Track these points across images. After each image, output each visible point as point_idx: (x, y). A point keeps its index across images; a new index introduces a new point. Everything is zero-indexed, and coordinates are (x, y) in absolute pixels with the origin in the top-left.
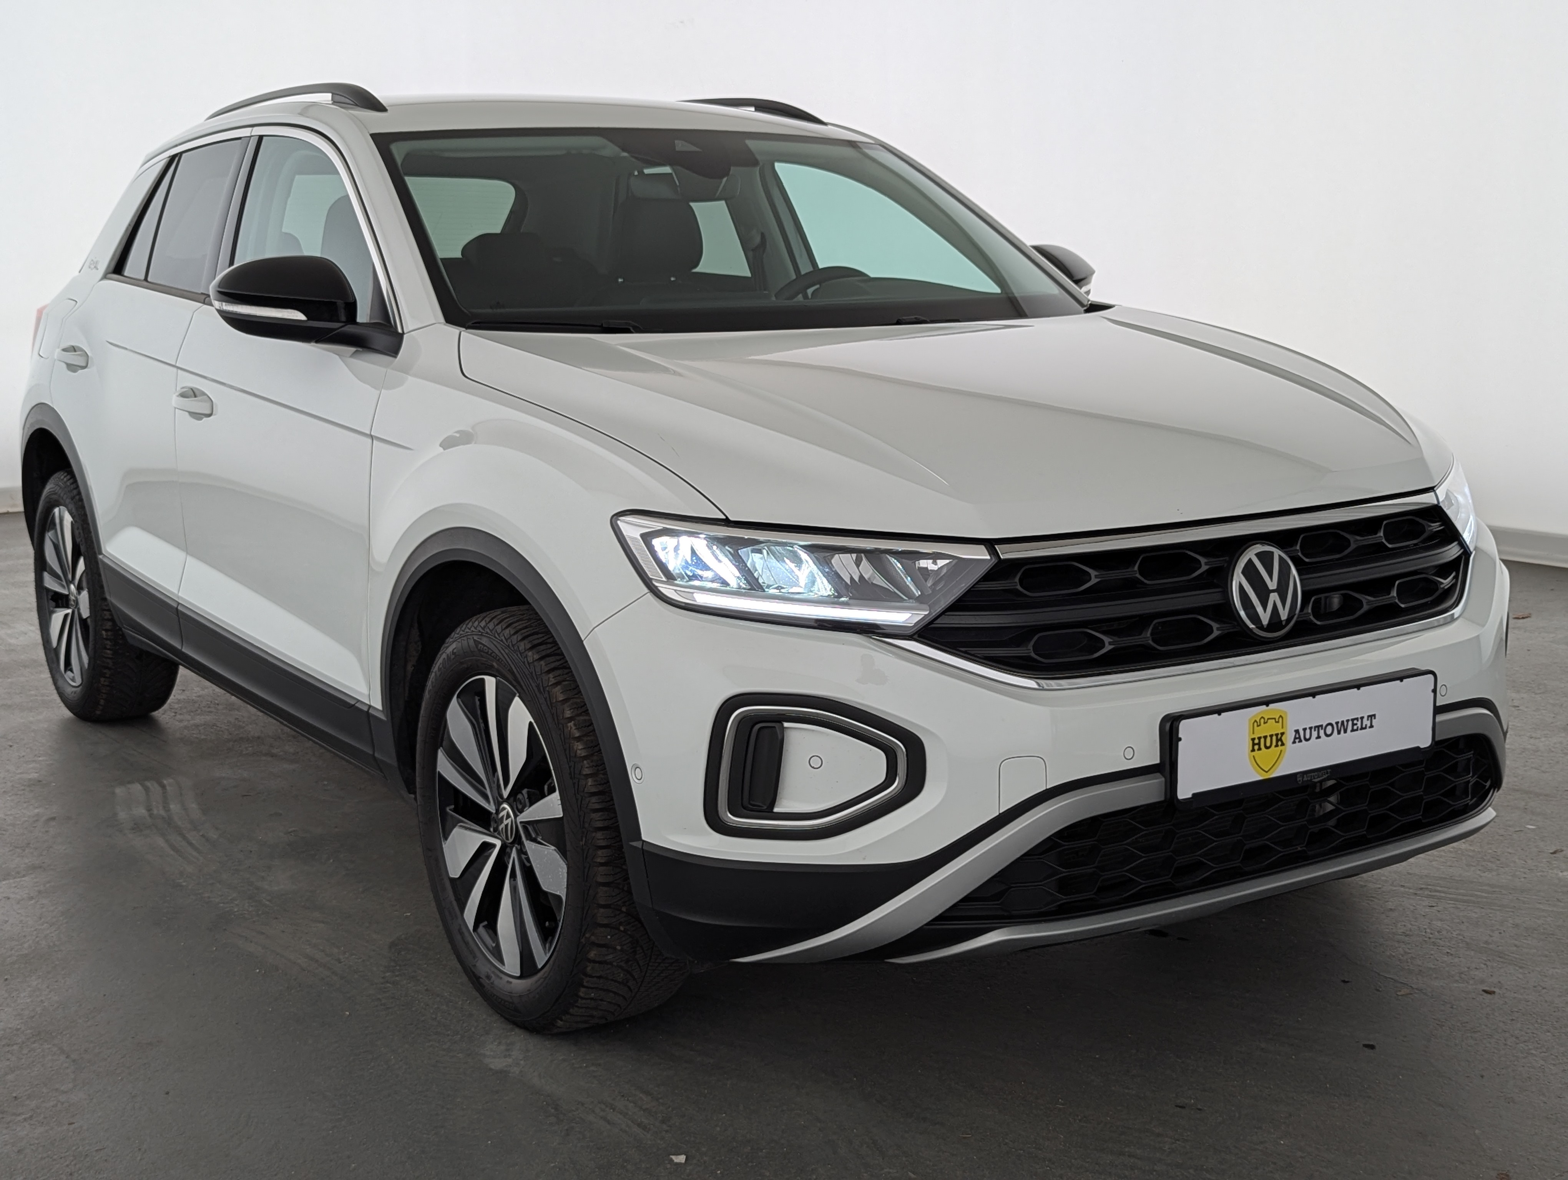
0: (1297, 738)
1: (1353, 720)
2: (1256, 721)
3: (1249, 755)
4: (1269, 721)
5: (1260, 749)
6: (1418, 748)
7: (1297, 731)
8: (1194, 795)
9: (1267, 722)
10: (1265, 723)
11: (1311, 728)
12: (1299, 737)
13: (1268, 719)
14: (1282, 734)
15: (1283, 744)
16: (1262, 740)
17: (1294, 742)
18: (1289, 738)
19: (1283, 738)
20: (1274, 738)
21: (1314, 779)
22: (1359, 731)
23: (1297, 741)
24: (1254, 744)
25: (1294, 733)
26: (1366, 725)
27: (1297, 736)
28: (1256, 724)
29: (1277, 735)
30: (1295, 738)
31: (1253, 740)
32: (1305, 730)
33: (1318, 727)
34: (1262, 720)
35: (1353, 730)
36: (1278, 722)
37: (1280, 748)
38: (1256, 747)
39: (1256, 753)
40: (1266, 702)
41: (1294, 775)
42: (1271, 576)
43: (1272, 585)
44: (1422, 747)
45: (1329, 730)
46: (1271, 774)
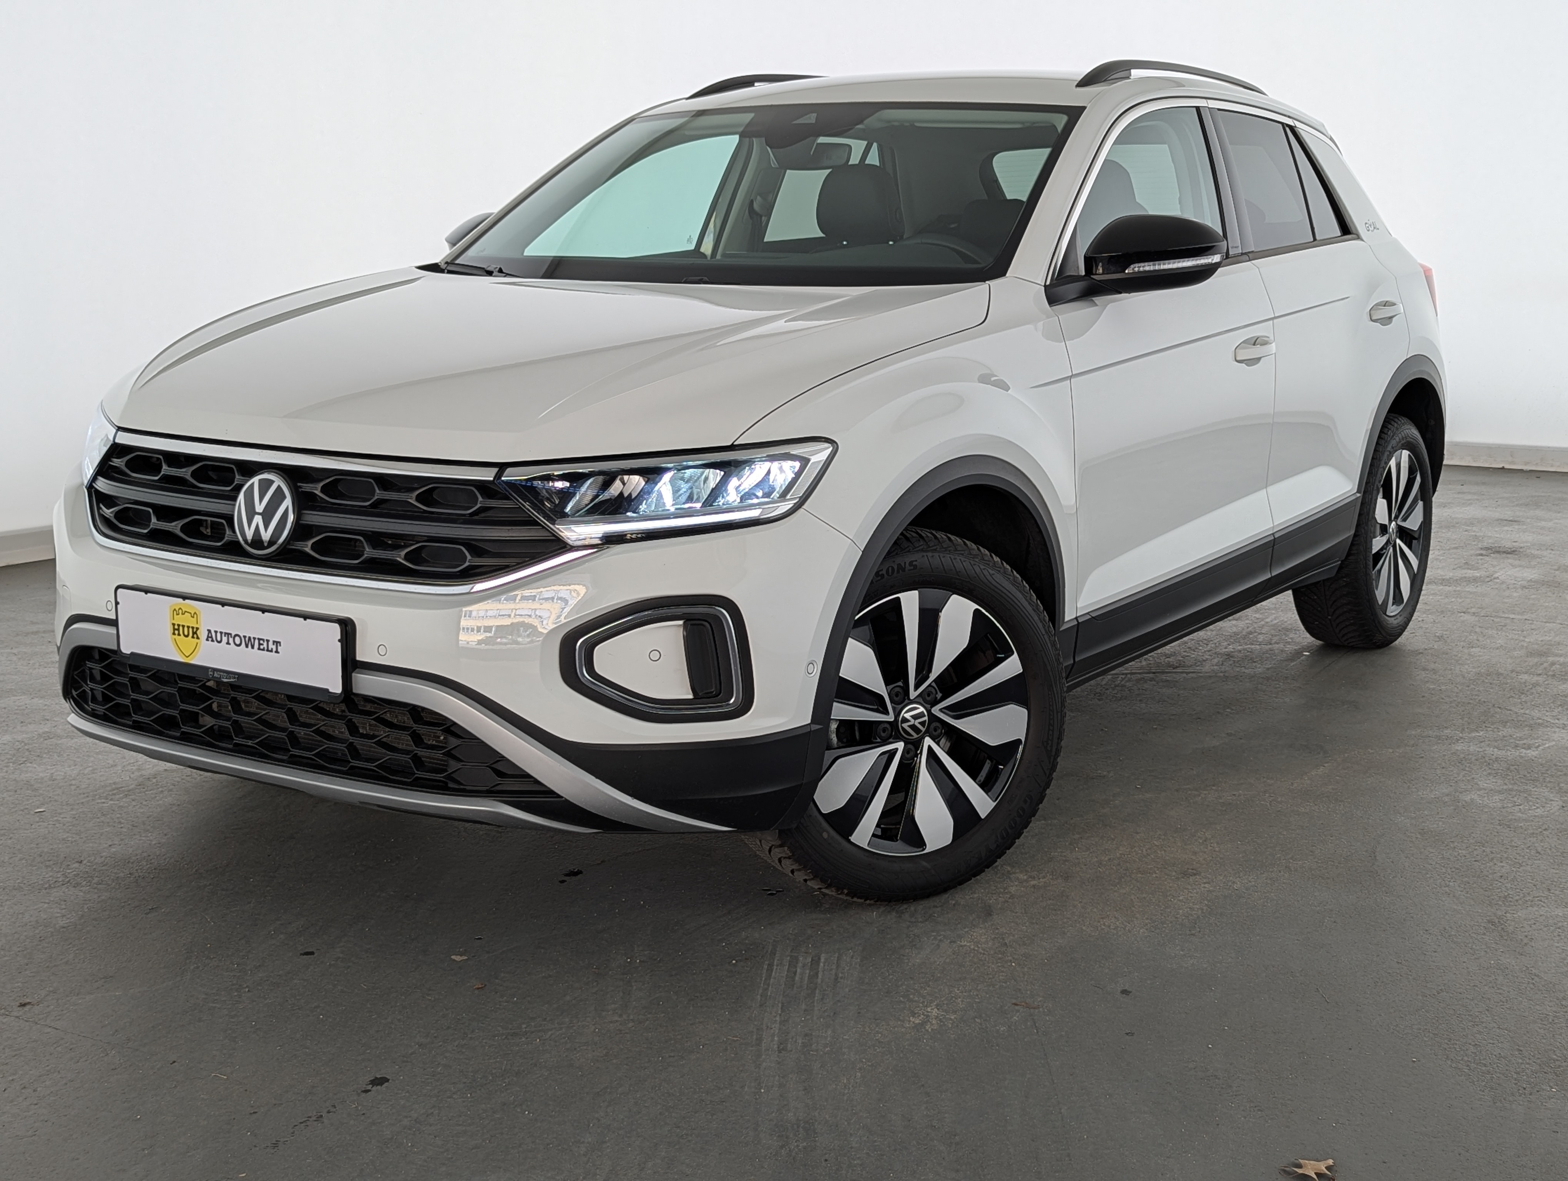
0: (209, 637)
1: (259, 639)
2: (175, 610)
3: (172, 638)
4: (186, 613)
5: (179, 635)
6: (327, 690)
7: (209, 631)
8: (132, 653)
9: (184, 614)
10: (183, 614)
11: (221, 633)
12: (211, 637)
13: (186, 612)
14: (197, 629)
15: (198, 638)
16: (181, 628)
17: (207, 640)
18: (203, 634)
19: (198, 632)
20: (191, 630)
21: (223, 678)
22: (265, 652)
23: (210, 639)
24: (174, 629)
25: (207, 632)
26: (272, 649)
27: (210, 635)
28: (175, 612)
29: (193, 628)
30: (208, 637)
31: (174, 625)
32: (216, 632)
33: (228, 635)
34: (180, 611)
35: (259, 649)
36: (193, 617)
37: (195, 640)
38: (176, 632)
39: (176, 637)
40: (184, 597)
41: (207, 669)
42: (261, 500)
43: (260, 508)
44: (331, 690)
45: (237, 640)
46: (191, 660)
